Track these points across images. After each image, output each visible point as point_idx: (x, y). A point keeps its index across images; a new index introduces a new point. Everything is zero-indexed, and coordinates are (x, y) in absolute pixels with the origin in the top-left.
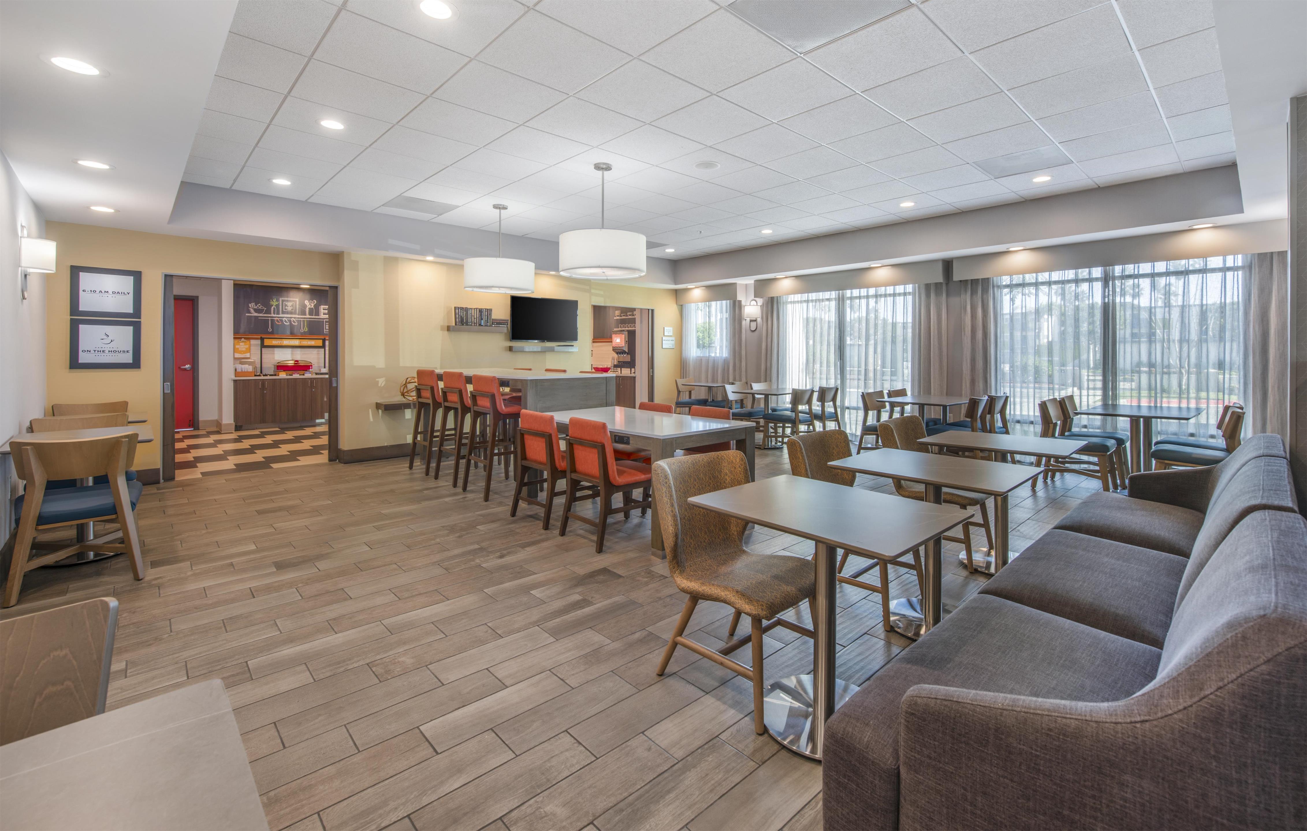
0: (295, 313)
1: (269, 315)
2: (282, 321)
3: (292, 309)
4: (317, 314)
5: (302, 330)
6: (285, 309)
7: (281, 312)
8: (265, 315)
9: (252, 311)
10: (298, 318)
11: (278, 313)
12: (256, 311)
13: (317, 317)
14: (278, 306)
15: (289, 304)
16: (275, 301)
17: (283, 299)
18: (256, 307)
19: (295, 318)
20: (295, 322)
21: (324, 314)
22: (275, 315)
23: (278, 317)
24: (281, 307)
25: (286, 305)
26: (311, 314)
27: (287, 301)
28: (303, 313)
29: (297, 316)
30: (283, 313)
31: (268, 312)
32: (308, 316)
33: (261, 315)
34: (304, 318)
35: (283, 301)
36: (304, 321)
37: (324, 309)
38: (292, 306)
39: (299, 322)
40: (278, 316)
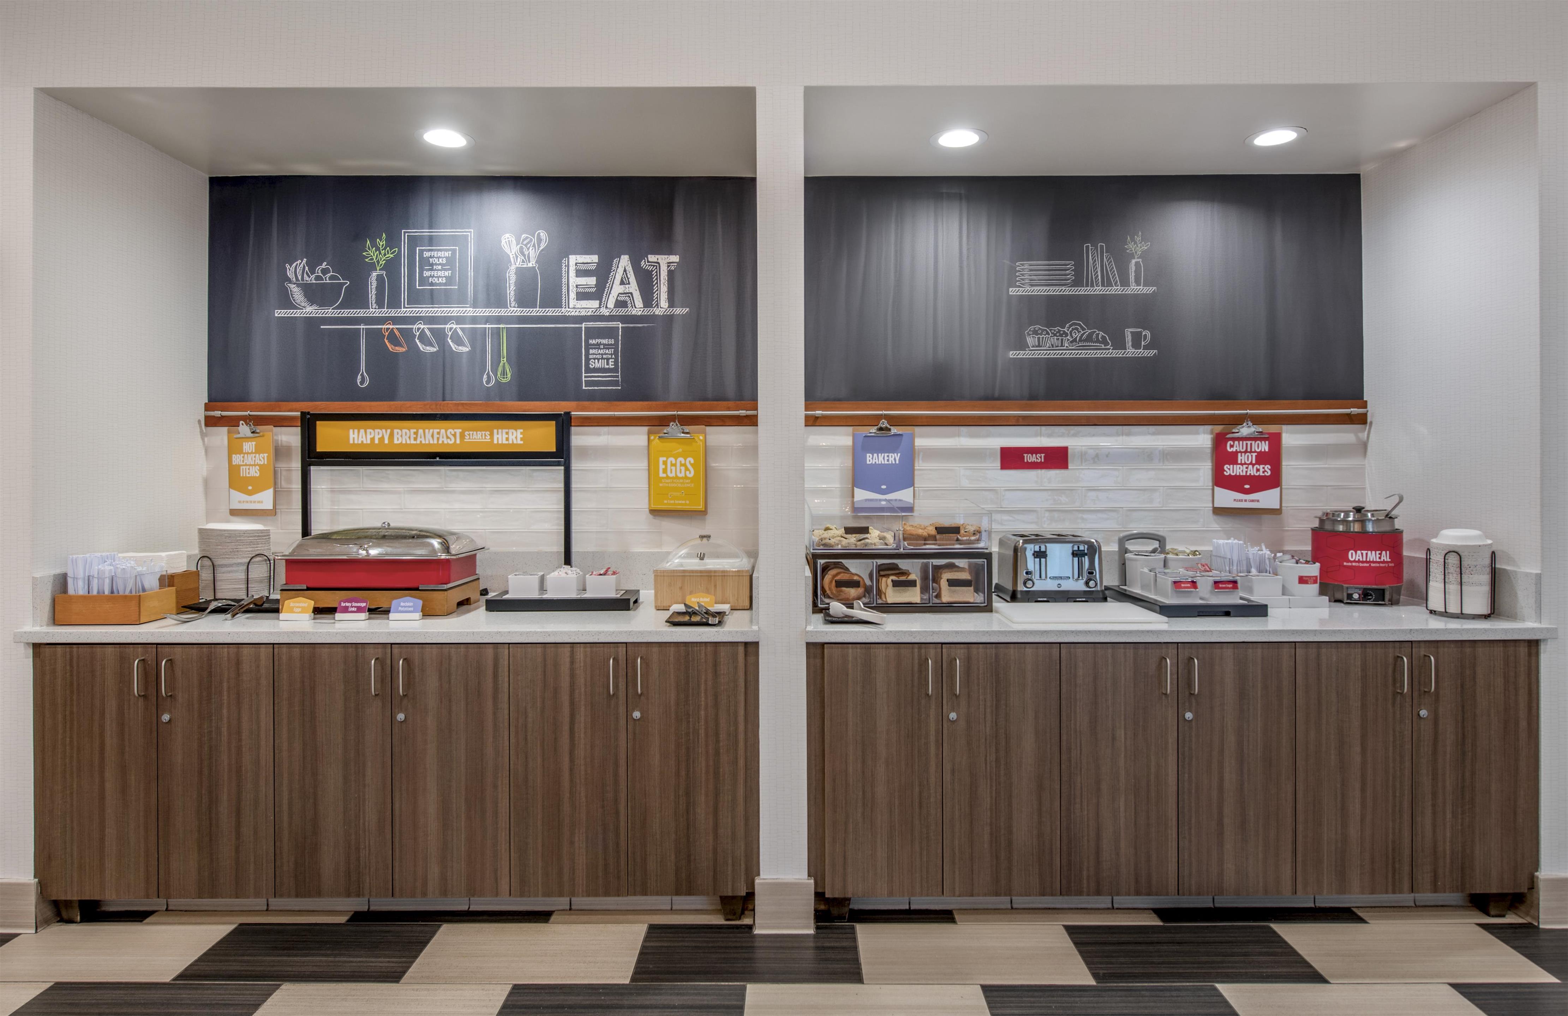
0: (462, 301)
1: (361, 313)
2: (408, 335)
3: (450, 280)
4: (554, 297)
5: (488, 380)
6: (423, 281)
7: (404, 296)
8: (346, 313)
9: (297, 294)
10: (474, 320)
11: (395, 303)
12: (314, 294)
13: (550, 312)
14: (392, 266)
15: (440, 255)
16: (381, 243)
17: (414, 232)
18: (311, 279)
19: (459, 320)
20: (459, 342)
21: (581, 296)
22: (385, 312)
23: (395, 320)
24: (404, 271)
25: (426, 263)
26: (522, 302)
27: (431, 241)
28: (496, 298)
29: (470, 311)
30: (415, 298)
31: (357, 298)
32: (514, 310)
33: (330, 312)
34: (499, 320)
35: (414, 242)
36: (497, 333)
37: (580, 273)
38: (450, 261)
39: (476, 337)
40: (393, 313)
